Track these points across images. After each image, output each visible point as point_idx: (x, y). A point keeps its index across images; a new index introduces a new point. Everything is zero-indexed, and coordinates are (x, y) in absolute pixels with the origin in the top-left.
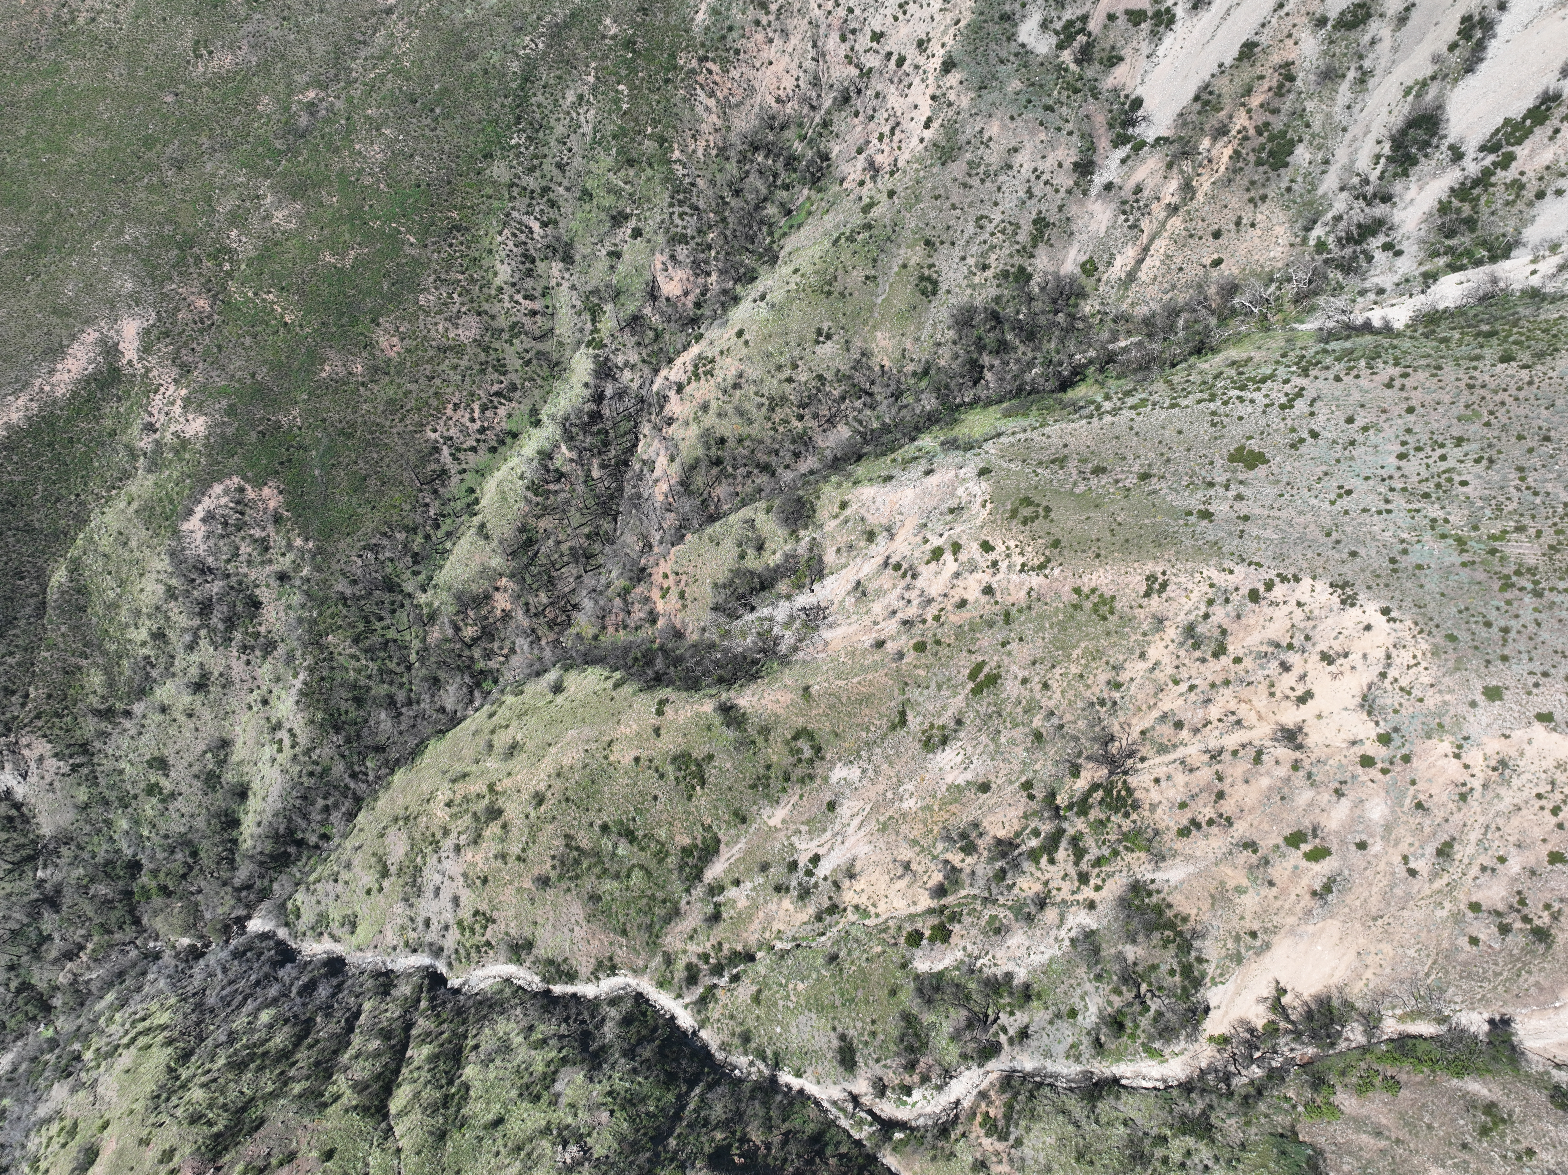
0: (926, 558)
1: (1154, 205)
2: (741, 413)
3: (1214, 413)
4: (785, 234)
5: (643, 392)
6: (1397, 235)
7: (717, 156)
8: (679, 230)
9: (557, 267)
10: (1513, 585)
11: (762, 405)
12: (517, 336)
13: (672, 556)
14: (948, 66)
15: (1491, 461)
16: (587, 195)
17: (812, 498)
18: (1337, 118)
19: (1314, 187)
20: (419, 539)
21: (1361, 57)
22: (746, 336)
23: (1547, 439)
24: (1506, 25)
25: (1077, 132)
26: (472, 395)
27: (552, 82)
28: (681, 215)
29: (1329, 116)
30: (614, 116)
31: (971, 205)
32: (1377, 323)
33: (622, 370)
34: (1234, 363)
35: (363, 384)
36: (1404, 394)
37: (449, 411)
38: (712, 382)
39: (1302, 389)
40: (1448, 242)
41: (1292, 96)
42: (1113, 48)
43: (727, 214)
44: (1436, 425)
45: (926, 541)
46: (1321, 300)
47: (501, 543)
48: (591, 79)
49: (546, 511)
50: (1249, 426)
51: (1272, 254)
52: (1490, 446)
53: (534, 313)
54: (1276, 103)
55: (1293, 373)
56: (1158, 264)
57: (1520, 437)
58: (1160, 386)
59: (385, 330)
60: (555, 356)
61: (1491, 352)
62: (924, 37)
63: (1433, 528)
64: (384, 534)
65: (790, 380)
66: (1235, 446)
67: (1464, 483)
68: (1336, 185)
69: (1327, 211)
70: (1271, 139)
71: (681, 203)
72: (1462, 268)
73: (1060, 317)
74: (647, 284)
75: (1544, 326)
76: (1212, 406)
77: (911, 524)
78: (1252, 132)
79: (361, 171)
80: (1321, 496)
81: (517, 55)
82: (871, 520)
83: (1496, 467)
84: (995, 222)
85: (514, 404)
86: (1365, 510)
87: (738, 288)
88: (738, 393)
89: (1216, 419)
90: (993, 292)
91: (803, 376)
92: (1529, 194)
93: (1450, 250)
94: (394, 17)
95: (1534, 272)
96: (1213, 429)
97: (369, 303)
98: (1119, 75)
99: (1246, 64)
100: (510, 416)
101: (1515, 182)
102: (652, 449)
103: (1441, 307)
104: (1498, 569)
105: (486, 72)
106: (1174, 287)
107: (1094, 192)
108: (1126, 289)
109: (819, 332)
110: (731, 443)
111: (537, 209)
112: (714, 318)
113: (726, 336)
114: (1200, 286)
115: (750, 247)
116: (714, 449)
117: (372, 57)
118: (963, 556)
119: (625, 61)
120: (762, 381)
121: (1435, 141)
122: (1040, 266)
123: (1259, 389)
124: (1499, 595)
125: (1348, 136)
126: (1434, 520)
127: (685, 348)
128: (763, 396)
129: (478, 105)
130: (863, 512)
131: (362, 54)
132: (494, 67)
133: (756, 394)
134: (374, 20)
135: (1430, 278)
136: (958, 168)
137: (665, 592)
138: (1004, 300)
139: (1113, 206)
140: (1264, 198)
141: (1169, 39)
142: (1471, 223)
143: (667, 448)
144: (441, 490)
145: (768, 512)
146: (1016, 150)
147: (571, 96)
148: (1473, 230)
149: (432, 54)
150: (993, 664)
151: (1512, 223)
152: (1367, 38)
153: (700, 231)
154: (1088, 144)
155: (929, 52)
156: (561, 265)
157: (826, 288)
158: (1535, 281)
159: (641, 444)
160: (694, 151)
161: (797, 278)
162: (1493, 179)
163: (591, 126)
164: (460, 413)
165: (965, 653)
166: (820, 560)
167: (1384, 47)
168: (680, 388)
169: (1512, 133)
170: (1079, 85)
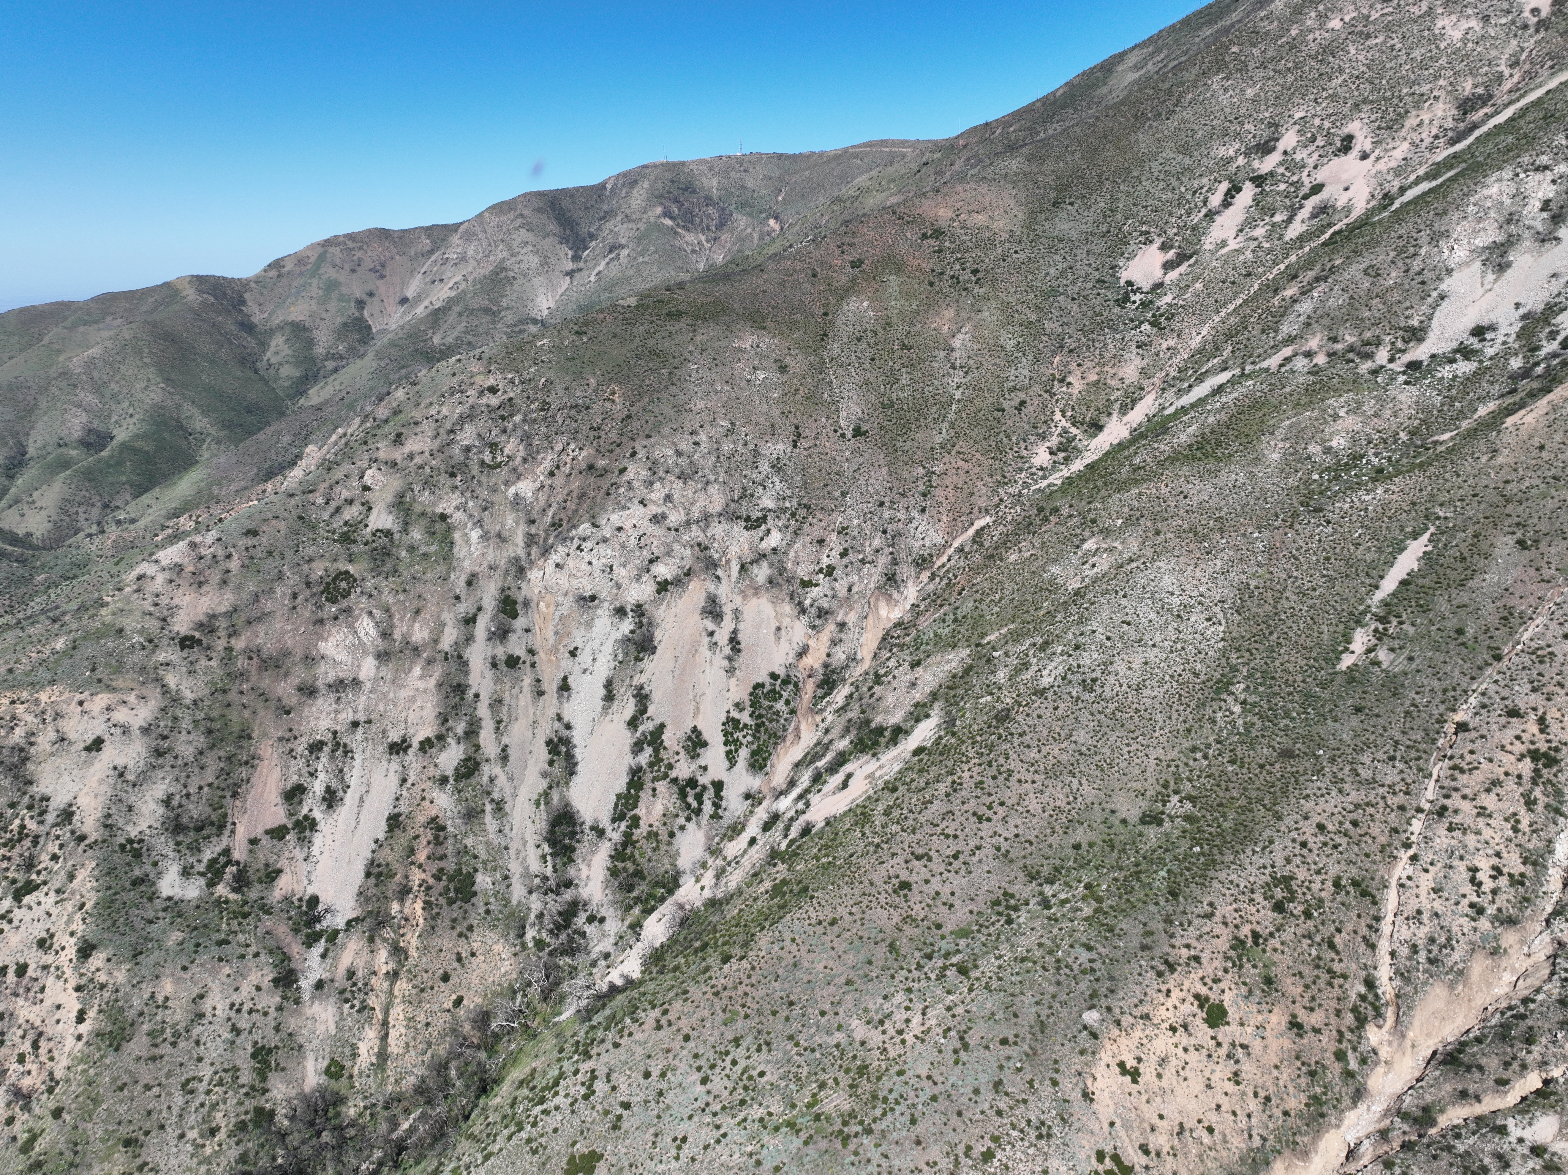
1: (374, 980)
3: (529, 1141)
6: (593, 907)
10: (849, 1136)
14: (85, 951)
15: (768, 1044)
18: (496, 842)
19: (507, 902)
21: (489, 793)
23: (791, 1004)
24: (578, 736)
25: (263, 952)
29: (488, 843)
31: (169, 1075)
32: (619, 982)
34: (521, 1083)
36: (675, 1028)
39: (593, 1071)
40: (632, 895)
41: (450, 841)
42: (267, 865)
44: (712, 1039)
46: (565, 987)
50: (568, 1133)
51: (503, 970)
52: (759, 1032)
54: (440, 851)
55: (577, 1062)
56: (403, 1031)
57: (774, 1013)
58: (464, 1145)
61: (713, 960)
62: (44, 935)
63: (765, 1128)
66: (565, 1160)
67: (762, 1074)
68: (523, 892)
69: (528, 915)
70: (451, 879)
72: (653, 909)
73: (326, 1136)
75: (734, 922)
76: (524, 1135)
78: (431, 881)
80: (664, 1158)
83: (774, 1046)
84: (206, 1079)
86: (706, 1147)
89: (534, 1145)
90: (234, 1153)
92: (664, 837)
93: (637, 900)
95: (702, 888)
96: (535, 1158)
98: (284, 885)
99: (397, 832)
101: (650, 833)
103: (658, 945)
104: (830, 1130)
106: (429, 1044)
107: (306, 996)
108: (384, 1070)
114: (453, 1030)
121: (578, 829)
122: (279, 1096)
123: (556, 1094)
124: (846, 1152)
125: (512, 852)
126: (761, 1120)
135: (636, 927)
136: (138, 1045)
138: (252, 1154)
139: (332, 1000)
140: (470, 928)
141: (318, 840)
142: (639, 874)
146: (201, 997)
148: (643, 878)
151: (666, 861)
152: (485, 779)
154: (280, 956)
155: (56, 946)
158: (707, 894)
162: (634, 838)
167: (502, 780)
169: (627, 803)
170: (246, 909)
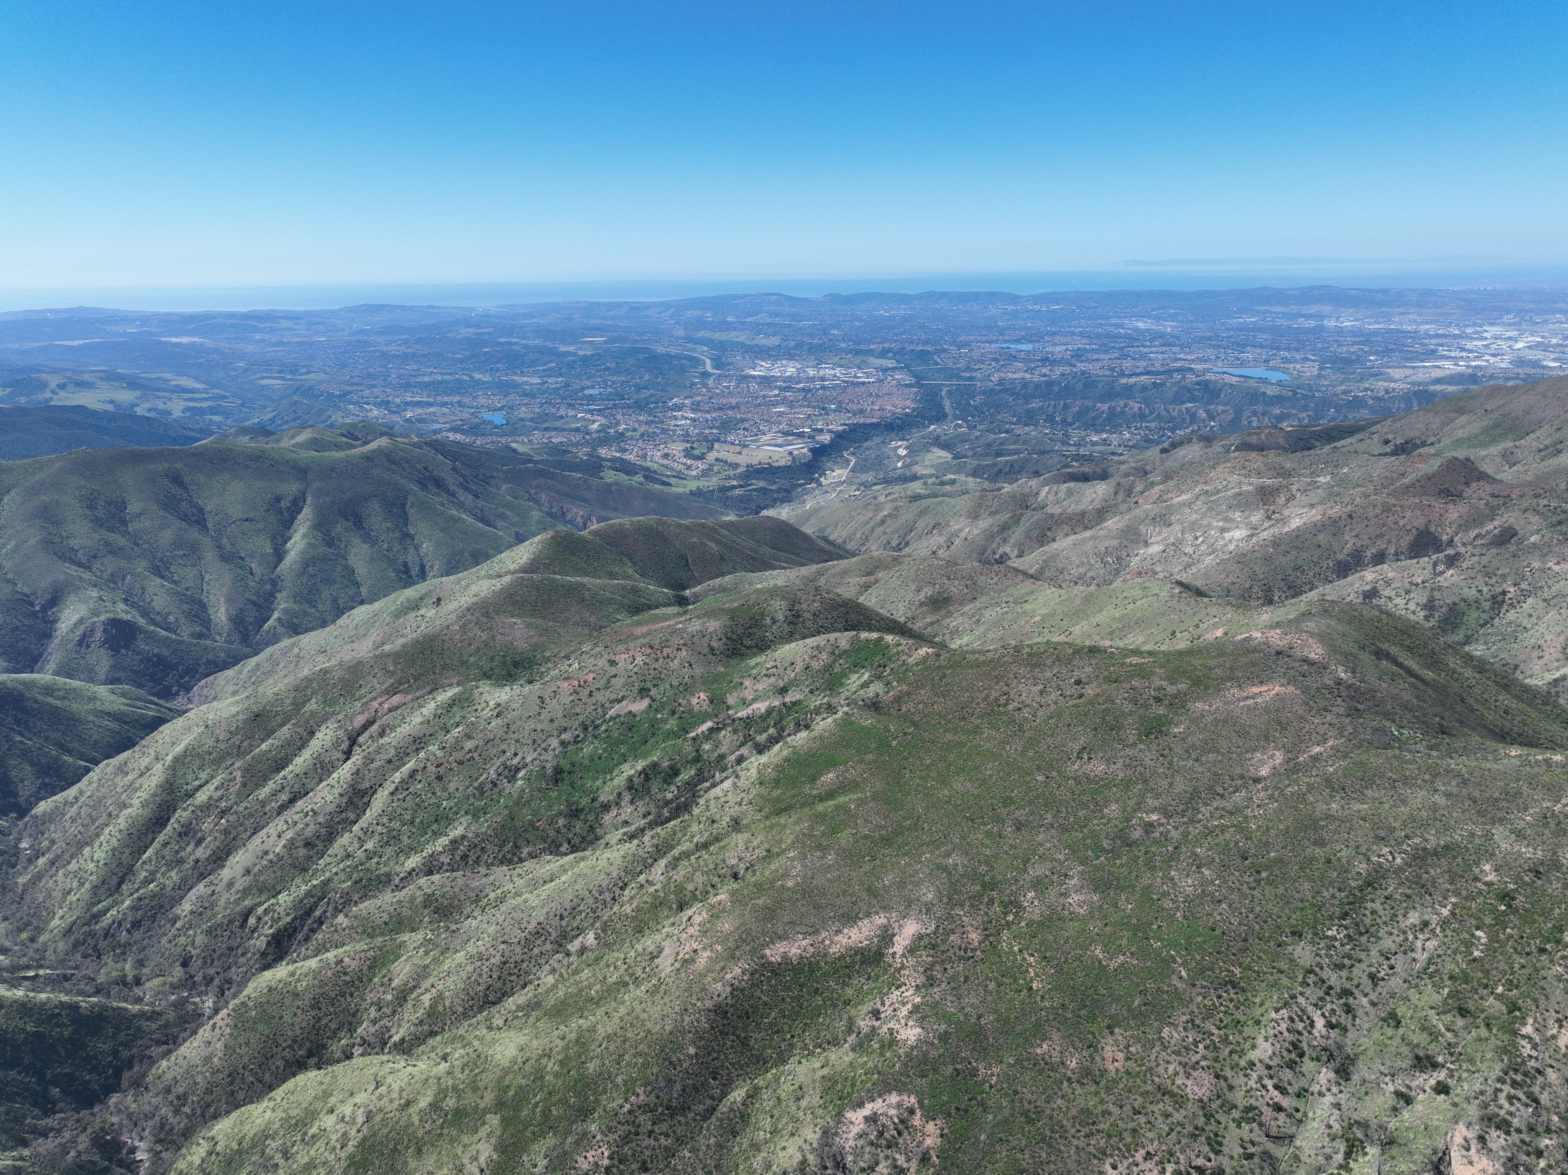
8: (1502, 1112)
9: (1326, 1075)
12: (1248, 1121)
16: (1394, 1020)
26: (1171, 1155)
27: (1397, 896)
28: (1511, 1098)
30: (1459, 958)
35: (1069, 1079)
37: (1139, 1156)
48: (1445, 912)
53: (1278, 1108)
59: (1116, 1041)
60: (1283, 1167)
71: (1514, 1084)
74: (1435, 1152)
79: (1166, 894)
81: (1369, 859)
94: (1259, 786)
97: (1113, 1009)
105: (1329, 861)
111: (1329, 1007)
117: (1224, 809)
119: (1494, 910)
129: (1307, 885)
131: (1215, 804)
132: (1339, 860)
134: (1239, 782)
147: (1414, 918)
149: (1281, 827)
153: (1531, 1129)
156: (1332, 1075)
160: (1554, 1037)
163: (1426, 955)
164: (1149, 1165)
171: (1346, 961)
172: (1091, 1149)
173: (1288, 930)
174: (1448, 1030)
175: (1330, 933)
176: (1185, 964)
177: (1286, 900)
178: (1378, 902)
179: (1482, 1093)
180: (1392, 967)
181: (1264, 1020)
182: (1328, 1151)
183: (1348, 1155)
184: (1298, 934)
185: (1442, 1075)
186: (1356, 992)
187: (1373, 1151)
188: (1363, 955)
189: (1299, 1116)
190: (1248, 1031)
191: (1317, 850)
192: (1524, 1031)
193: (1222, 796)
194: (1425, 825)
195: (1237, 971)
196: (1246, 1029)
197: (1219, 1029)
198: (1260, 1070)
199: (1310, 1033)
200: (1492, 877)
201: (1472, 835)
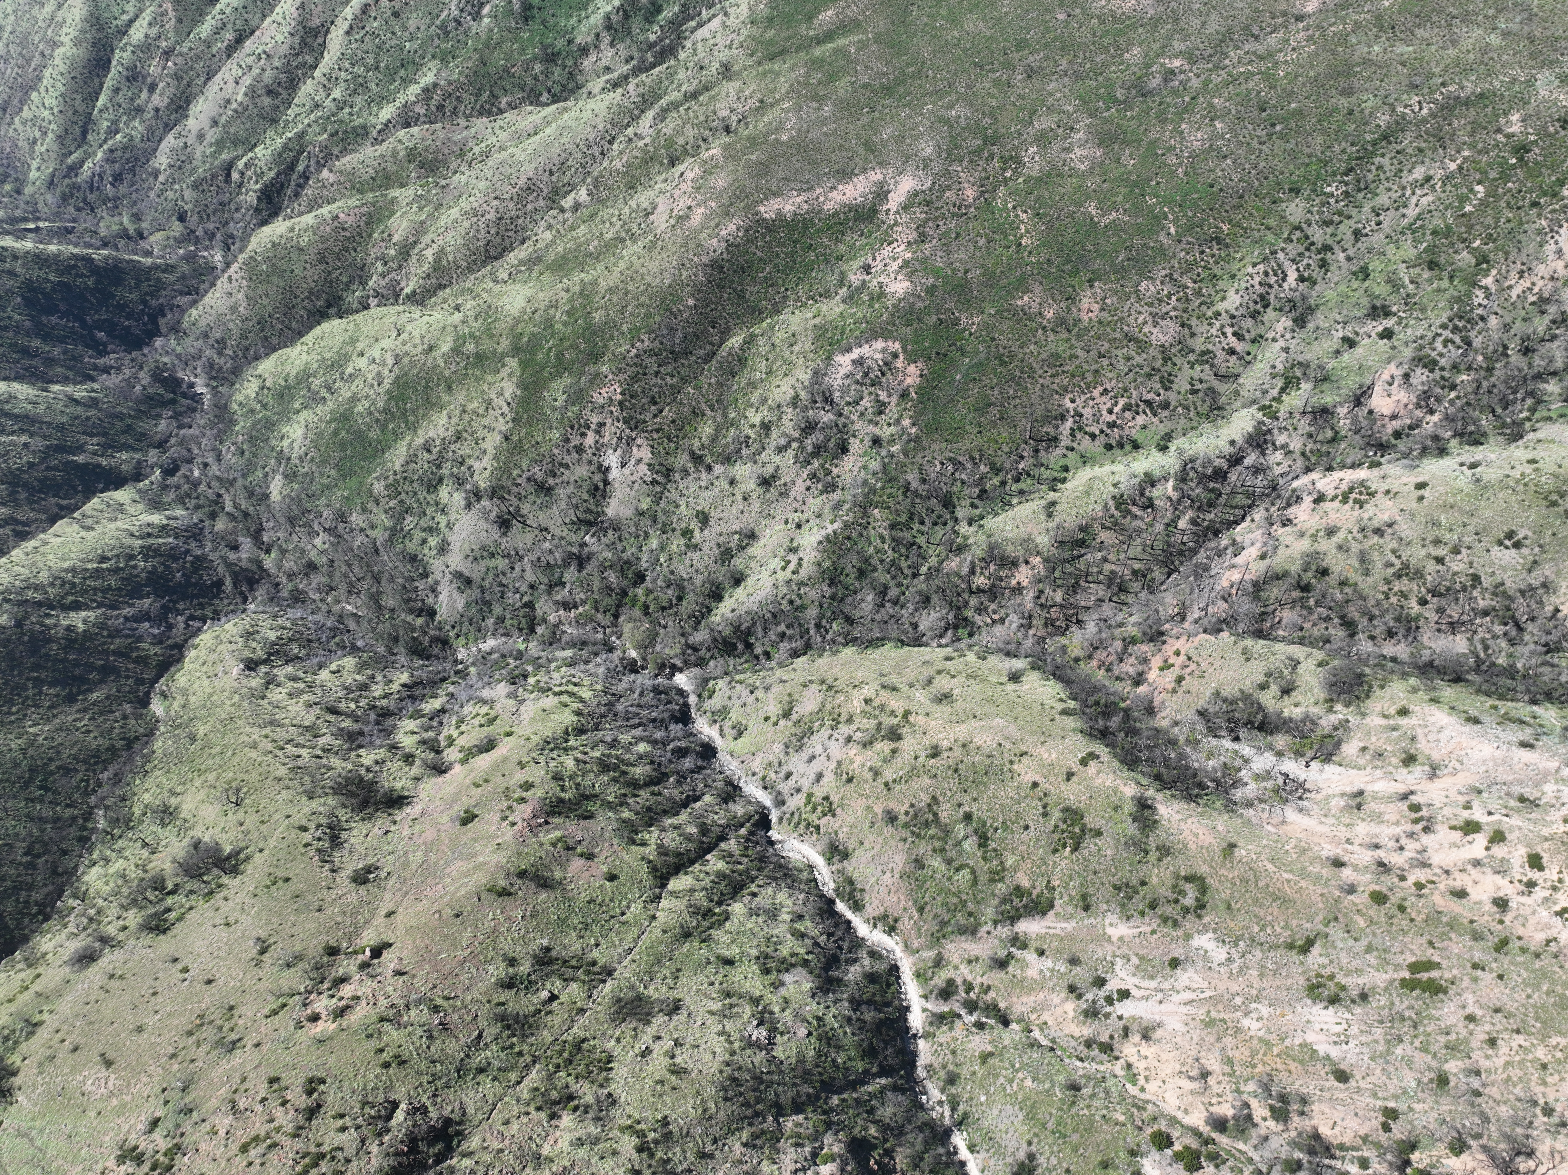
0: (1454, 823)
2: (1363, 559)
4: (1550, 419)
5: (1281, 481)
7: (1533, 304)
8: (1434, 354)
9: (1285, 322)
11: (1392, 565)
12: (1202, 363)
13: (1196, 640)
16: (1364, 273)
17: (1375, 684)
20: (996, 481)
22: (1426, 492)
26: (1126, 391)
27: (1410, 151)
28: (1446, 342)
30: (1449, 213)
33: (1276, 449)
35: (1044, 328)
37: (1096, 393)
38: (1356, 513)
43: (1498, 365)
45: (1468, 806)
47: (1058, 527)
48: (1453, 166)
49: (1115, 526)
53: (1232, 352)
59: (1094, 294)
60: (1223, 400)
64: (973, 459)
65: (1440, 560)
71: (1456, 330)
74: (1361, 387)
77: (1464, 779)
79: (1171, 149)
81: (1394, 110)
82: (1423, 746)
85: (1155, 420)
87: (1454, 442)
88: (1376, 538)
91: (1457, 565)
94: (1301, 25)
97: (1097, 265)
100: (1144, 427)
102: (1251, 536)
105: (1351, 112)
109: (1510, 535)
110: (1332, 580)
111: (1305, 262)
112: (1405, 456)
113: (1405, 480)
115: (1499, 411)
116: (1310, 574)
117: (1254, 53)
118: (1499, 851)
119: (1503, 165)
120: (1409, 543)
127: (1353, 466)
128: (1399, 557)
129: (1320, 139)
130: (1420, 732)
131: (1247, 47)
132: (1362, 111)
133: (1394, 551)
134: (1280, 20)
137: (1166, 666)
143: (1265, 544)
144: (1042, 453)
145: (1320, 665)
147: (1419, 173)
149: (1312, 74)
150: (1448, 975)
153: (1455, 367)
156: (1289, 323)
157: (1554, 497)
159: (1243, 525)
160: (1510, 287)
161: (1529, 469)
163: (1417, 210)
164: (1104, 399)
165: (1423, 941)
166: (1338, 744)
168: (1320, 499)
171: (1336, 218)
172: (1055, 387)
173: (1286, 187)
174: (1412, 282)
175: (1328, 189)
176: (1175, 221)
177: (1293, 155)
178: (1388, 156)
179: (1422, 338)
180: (1379, 224)
181: (1239, 275)
182: (1265, 387)
183: (1283, 390)
184: (1295, 191)
185: (1390, 323)
186: (1336, 248)
187: (1306, 386)
188: (1354, 212)
189: (1248, 358)
190: (1221, 285)
191: (1343, 100)
192: (1484, 282)
193: (1257, 38)
194: (1467, 70)
195: (1225, 228)
196: (1220, 282)
197: (1195, 282)
198: (1225, 319)
199: (1280, 286)
200: (1515, 129)
201: (1514, 80)
